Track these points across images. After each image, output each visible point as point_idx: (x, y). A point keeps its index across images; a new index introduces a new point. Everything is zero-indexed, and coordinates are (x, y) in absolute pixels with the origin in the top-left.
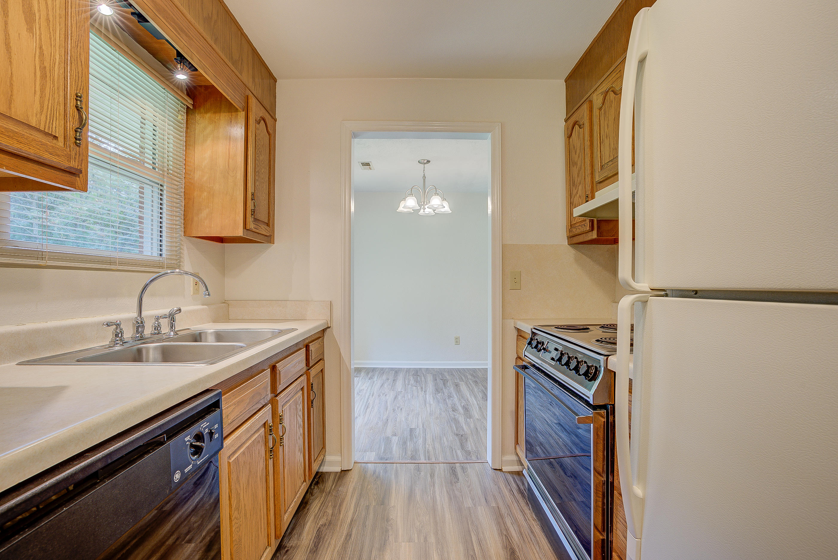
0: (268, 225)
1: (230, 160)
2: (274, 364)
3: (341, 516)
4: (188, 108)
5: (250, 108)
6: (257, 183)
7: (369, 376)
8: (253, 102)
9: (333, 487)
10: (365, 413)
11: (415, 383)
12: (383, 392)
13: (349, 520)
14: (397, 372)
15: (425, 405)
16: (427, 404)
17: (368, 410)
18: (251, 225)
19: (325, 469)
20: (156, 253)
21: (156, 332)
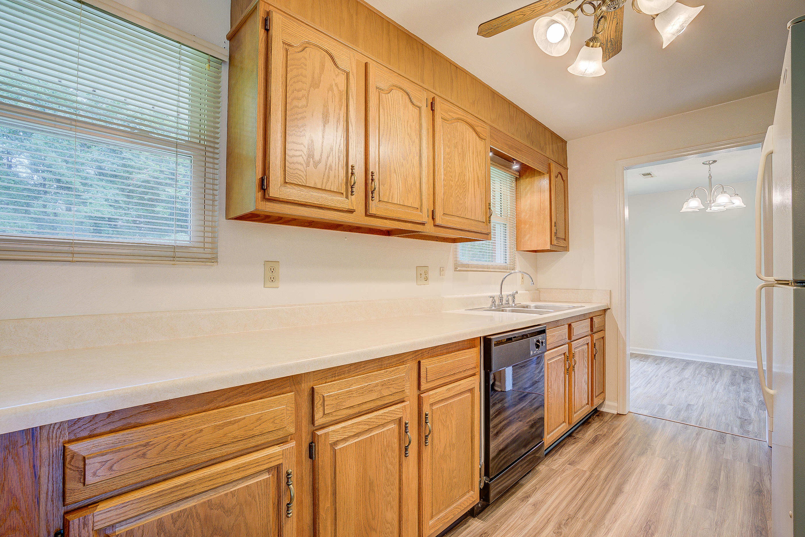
0: (565, 240)
1: (541, 204)
2: (570, 323)
3: (613, 434)
4: (516, 178)
5: (551, 171)
6: (557, 215)
7: (657, 362)
8: (553, 166)
9: (609, 420)
10: (646, 386)
11: (707, 374)
12: (668, 375)
13: (619, 437)
14: (688, 363)
15: (712, 392)
16: (714, 391)
17: (649, 385)
18: (555, 242)
19: (604, 409)
20: (503, 261)
21: (507, 303)
